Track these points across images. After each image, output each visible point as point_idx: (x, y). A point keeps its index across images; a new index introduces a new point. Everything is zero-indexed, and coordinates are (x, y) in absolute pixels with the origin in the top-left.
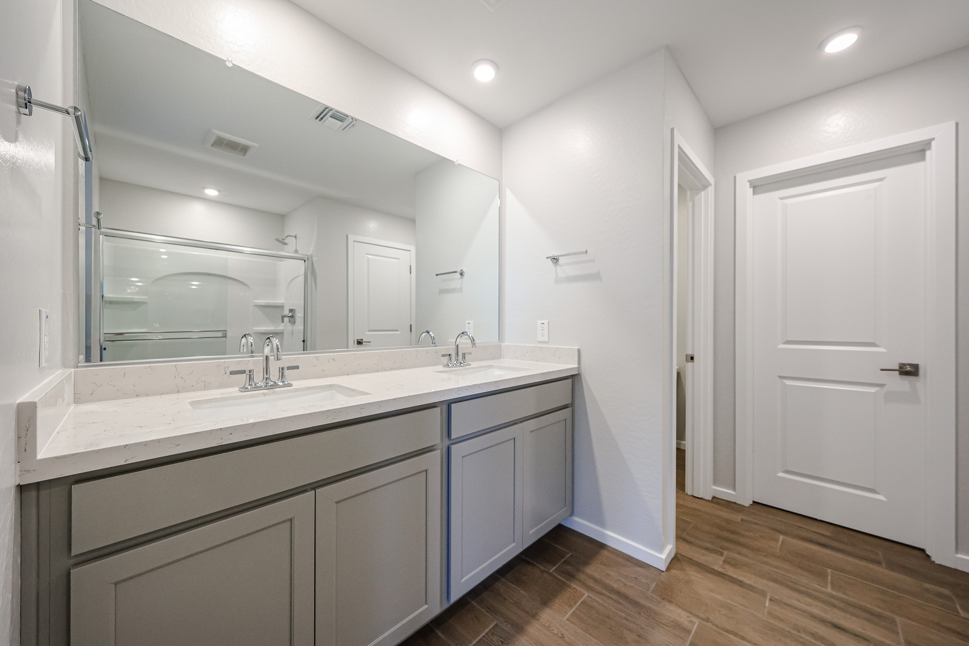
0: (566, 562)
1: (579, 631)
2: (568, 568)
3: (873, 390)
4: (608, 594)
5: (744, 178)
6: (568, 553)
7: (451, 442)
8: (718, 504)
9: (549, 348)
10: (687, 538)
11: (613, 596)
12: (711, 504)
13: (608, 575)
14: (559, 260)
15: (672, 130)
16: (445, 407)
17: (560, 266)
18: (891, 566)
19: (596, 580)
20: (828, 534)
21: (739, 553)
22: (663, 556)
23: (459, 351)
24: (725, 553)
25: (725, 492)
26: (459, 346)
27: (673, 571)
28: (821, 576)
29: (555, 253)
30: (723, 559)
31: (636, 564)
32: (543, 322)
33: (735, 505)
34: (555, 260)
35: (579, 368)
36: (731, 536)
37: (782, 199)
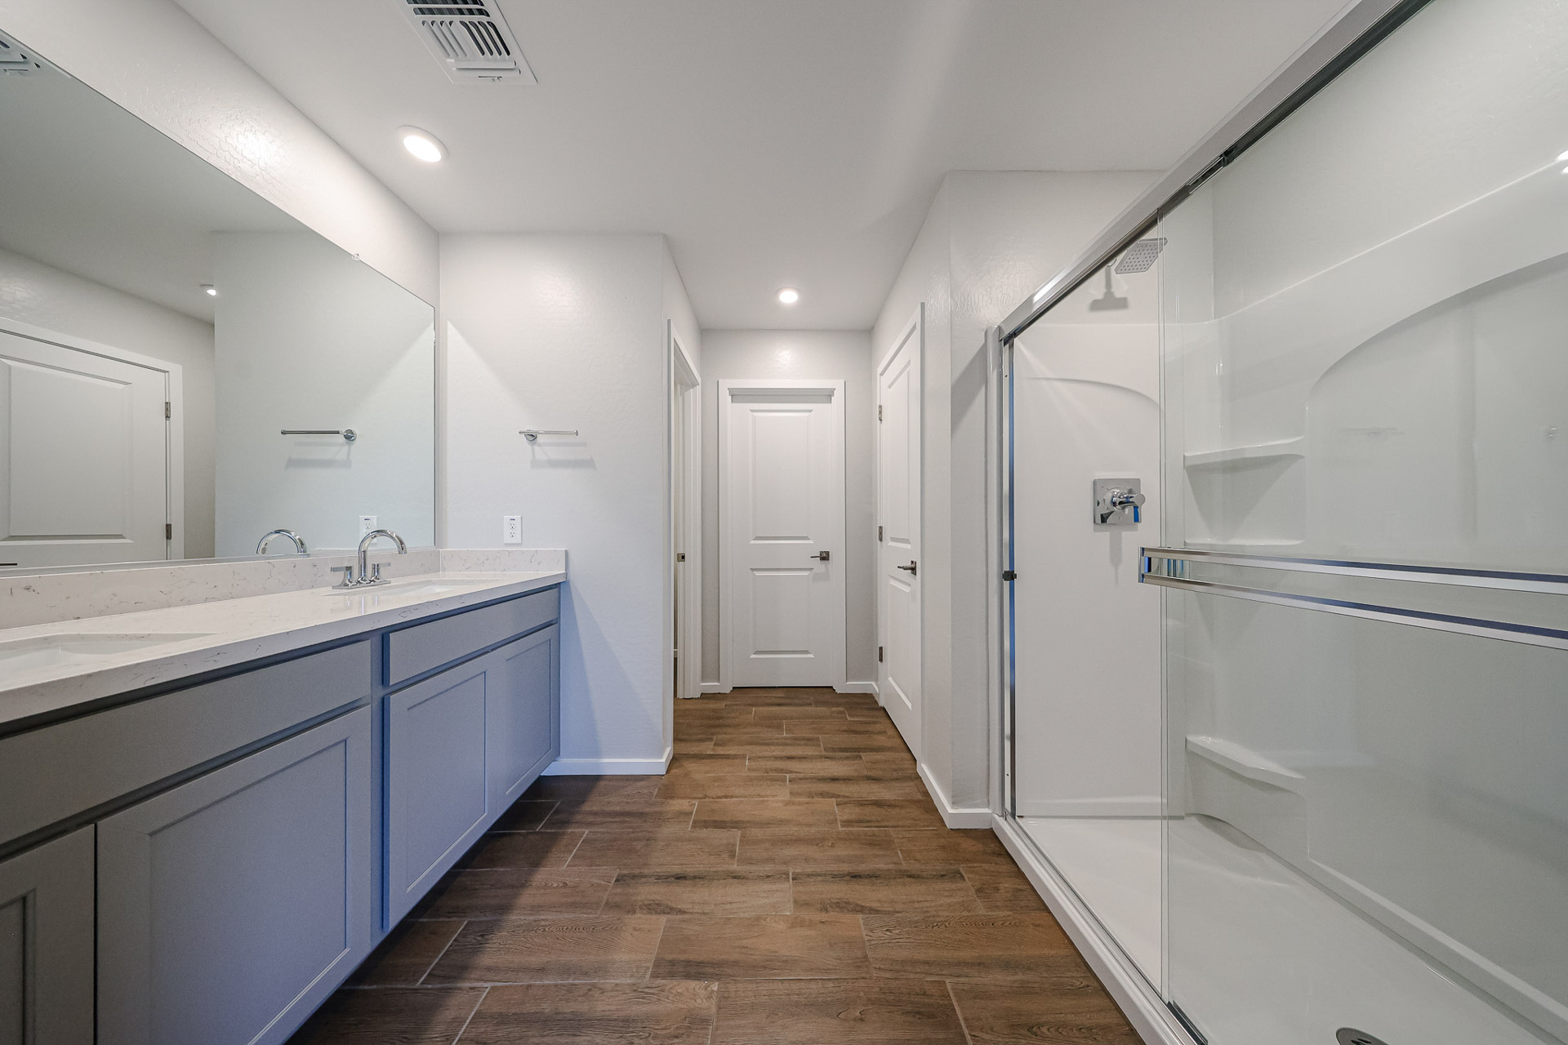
0: (557, 812)
1: (583, 869)
2: (559, 817)
3: (806, 573)
4: (612, 820)
5: (726, 384)
6: (557, 803)
7: (390, 690)
8: (706, 698)
9: (523, 552)
10: (684, 737)
11: (617, 819)
12: (701, 701)
13: (608, 803)
14: (538, 439)
15: (669, 321)
16: (377, 639)
17: (539, 445)
18: (818, 703)
19: (596, 814)
20: (783, 695)
21: (725, 733)
22: (664, 760)
23: (367, 562)
24: (715, 737)
25: (711, 686)
26: (368, 554)
27: (673, 771)
28: (779, 727)
29: (533, 428)
30: (713, 743)
31: (635, 780)
32: (513, 517)
33: (719, 695)
34: (532, 437)
35: (566, 574)
36: (717, 722)
37: (752, 411)
